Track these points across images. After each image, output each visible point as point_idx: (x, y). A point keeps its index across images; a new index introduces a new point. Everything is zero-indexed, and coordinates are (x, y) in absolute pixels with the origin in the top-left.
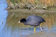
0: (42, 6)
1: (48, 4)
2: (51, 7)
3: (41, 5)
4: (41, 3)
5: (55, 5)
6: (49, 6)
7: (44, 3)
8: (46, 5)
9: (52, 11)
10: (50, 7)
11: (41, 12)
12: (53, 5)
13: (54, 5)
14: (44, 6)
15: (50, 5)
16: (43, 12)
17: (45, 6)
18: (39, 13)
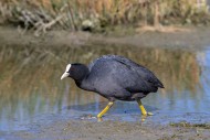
0: (81, 16)
1: (103, 11)
2: (116, 23)
3: (77, 15)
4: (78, 4)
5: (130, 15)
6: (107, 16)
7: (88, 5)
8: (97, 15)
9: (118, 37)
10: (110, 20)
11: (77, 42)
12: (121, 13)
13: (126, 14)
14: (88, 18)
15: (112, 16)
16: (83, 43)
17: (92, 16)
18: (69, 44)
